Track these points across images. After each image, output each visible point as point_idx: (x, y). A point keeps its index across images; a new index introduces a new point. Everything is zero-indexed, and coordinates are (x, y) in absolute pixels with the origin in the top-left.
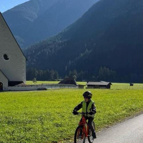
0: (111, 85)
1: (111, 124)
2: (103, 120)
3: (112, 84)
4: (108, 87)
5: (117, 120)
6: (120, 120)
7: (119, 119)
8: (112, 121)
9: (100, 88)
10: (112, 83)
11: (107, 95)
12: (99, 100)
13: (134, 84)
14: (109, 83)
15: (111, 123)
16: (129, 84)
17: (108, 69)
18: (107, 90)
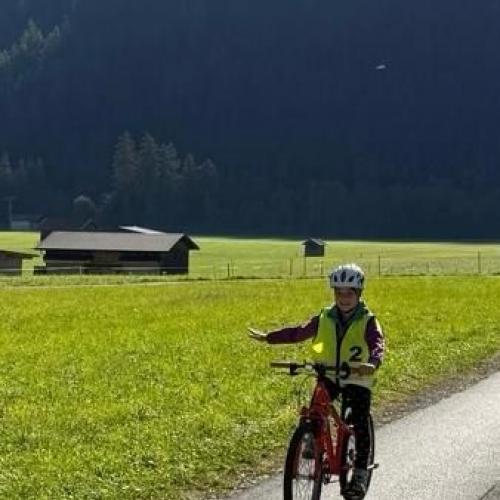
0: (191, 252)
1: (216, 484)
2: (172, 461)
3: (195, 247)
4: (174, 262)
5: (249, 463)
6: (265, 462)
7: (264, 456)
8: (222, 468)
9: (126, 273)
10: (195, 240)
11: (173, 316)
12: (130, 347)
13: (330, 245)
14: (177, 237)
15: (217, 478)
16: (299, 245)
17: (170, 151)
18: (170, 283)
